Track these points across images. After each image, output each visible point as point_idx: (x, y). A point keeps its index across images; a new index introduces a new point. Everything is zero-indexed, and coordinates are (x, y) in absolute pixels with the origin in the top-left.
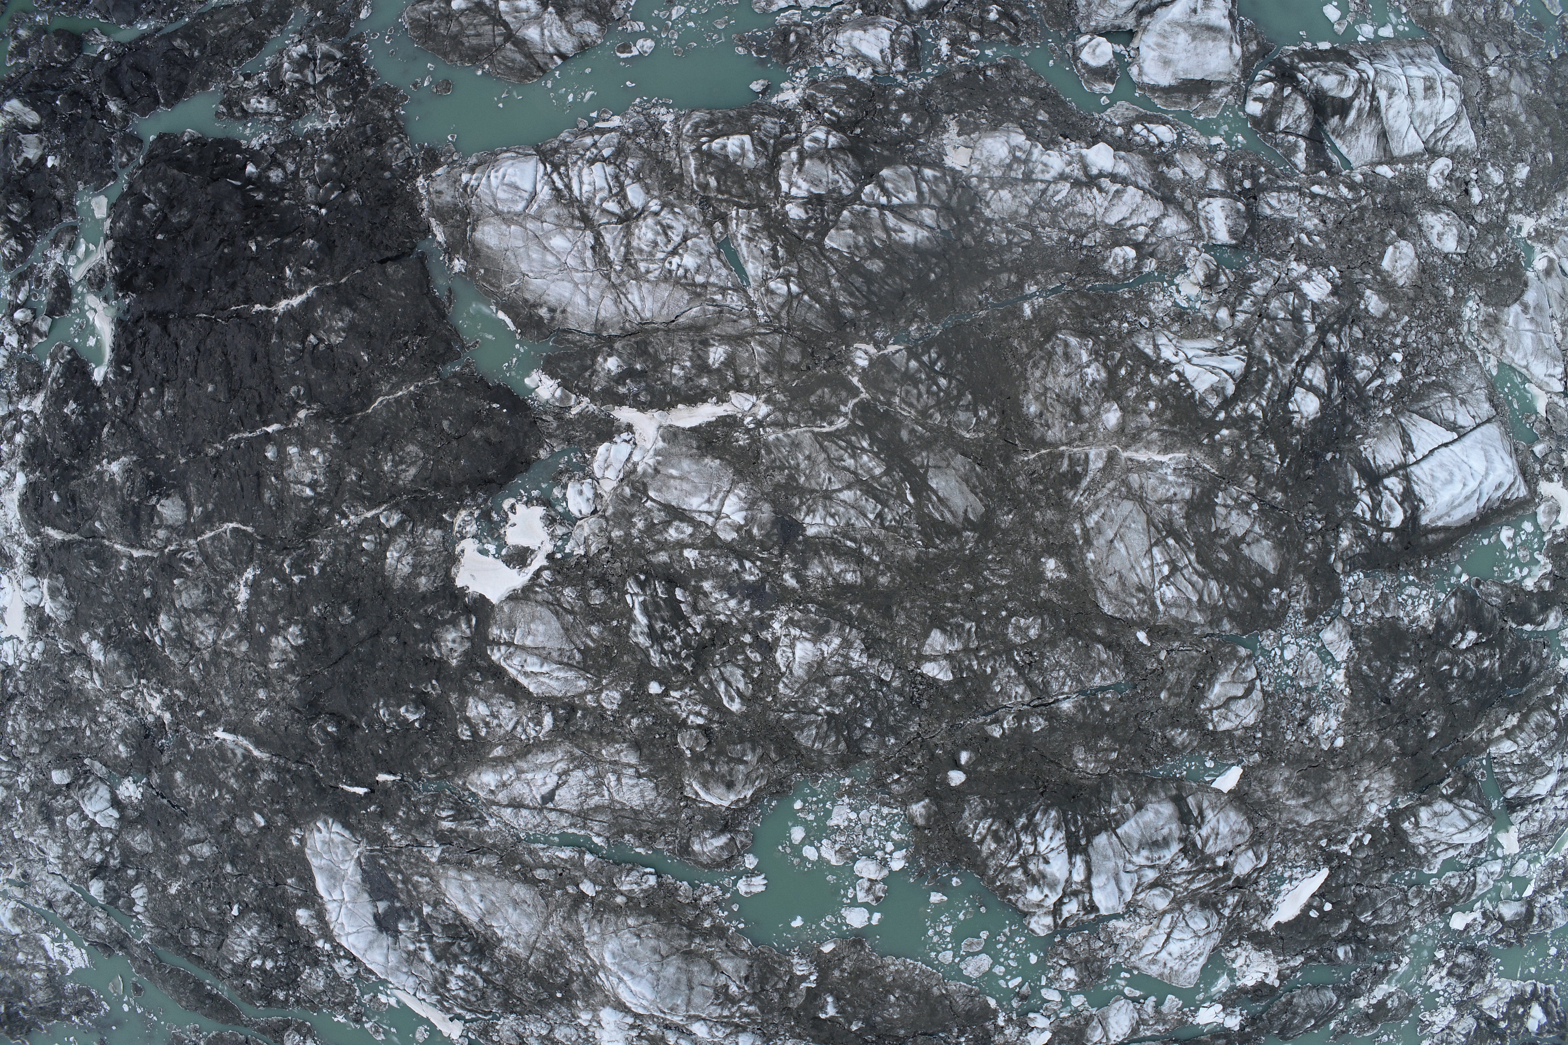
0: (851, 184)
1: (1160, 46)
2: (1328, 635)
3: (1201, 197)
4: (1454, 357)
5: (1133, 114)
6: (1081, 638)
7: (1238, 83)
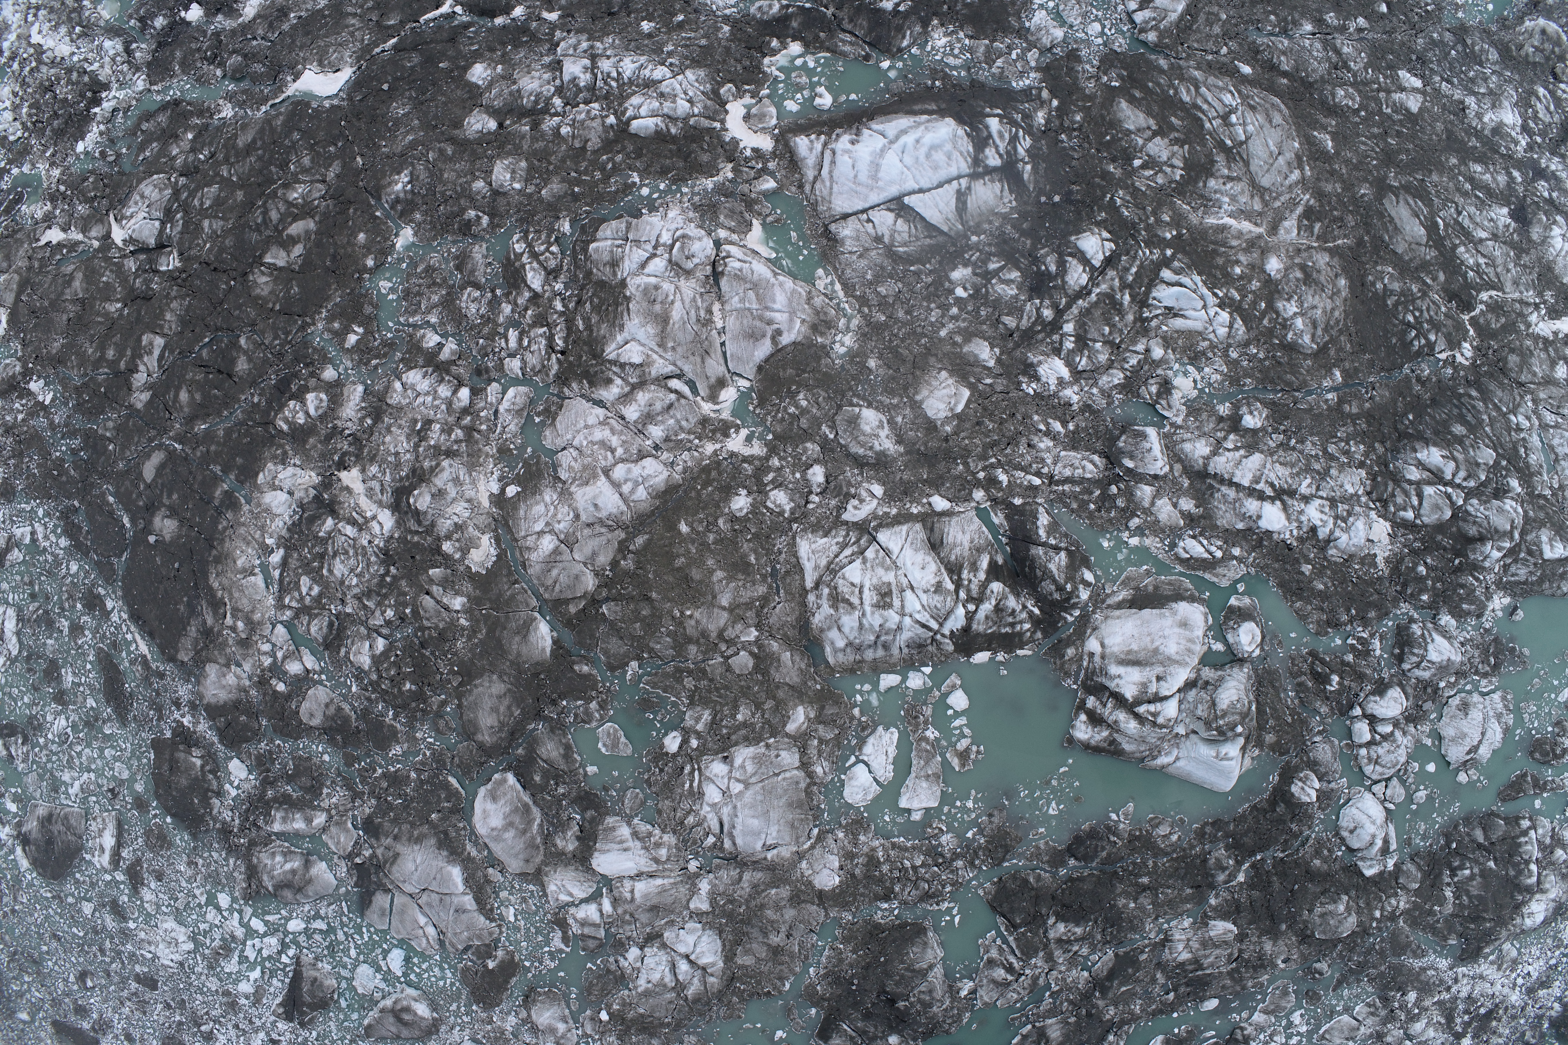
0: (1470, 508)
1: (1191, 641)
2: (1059, 33)
3: (1165, 476)
4: (882, 290)
5: (1220, 570)
6: (1302, 78)
7: (1095, 607)
